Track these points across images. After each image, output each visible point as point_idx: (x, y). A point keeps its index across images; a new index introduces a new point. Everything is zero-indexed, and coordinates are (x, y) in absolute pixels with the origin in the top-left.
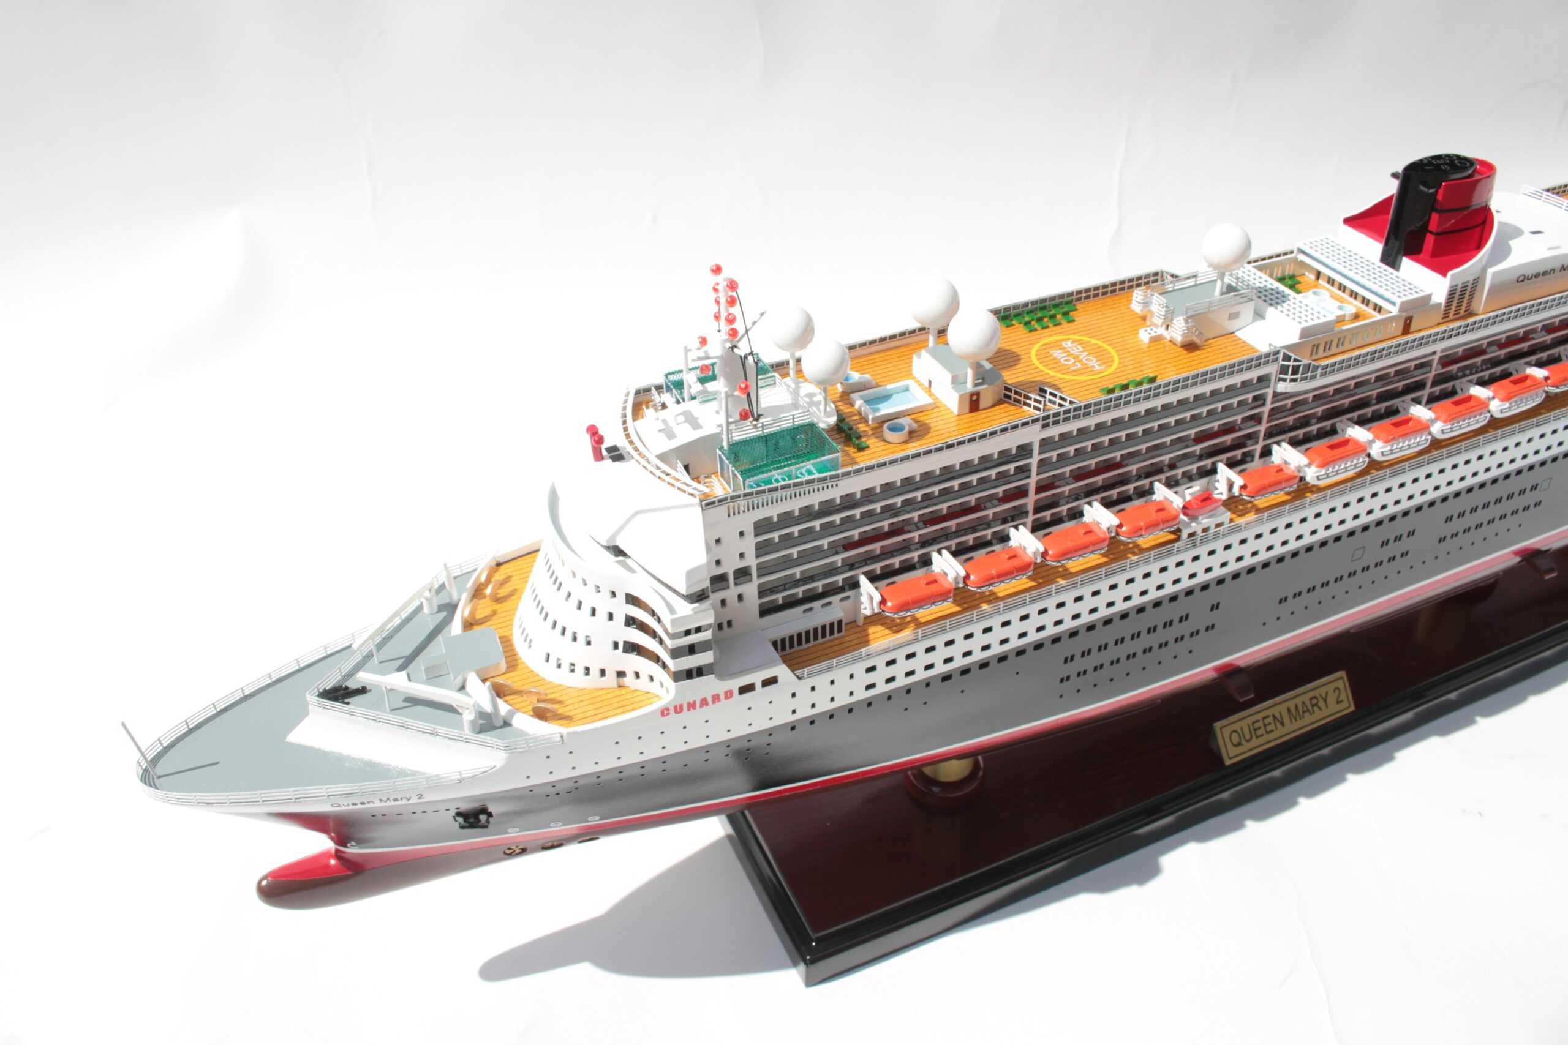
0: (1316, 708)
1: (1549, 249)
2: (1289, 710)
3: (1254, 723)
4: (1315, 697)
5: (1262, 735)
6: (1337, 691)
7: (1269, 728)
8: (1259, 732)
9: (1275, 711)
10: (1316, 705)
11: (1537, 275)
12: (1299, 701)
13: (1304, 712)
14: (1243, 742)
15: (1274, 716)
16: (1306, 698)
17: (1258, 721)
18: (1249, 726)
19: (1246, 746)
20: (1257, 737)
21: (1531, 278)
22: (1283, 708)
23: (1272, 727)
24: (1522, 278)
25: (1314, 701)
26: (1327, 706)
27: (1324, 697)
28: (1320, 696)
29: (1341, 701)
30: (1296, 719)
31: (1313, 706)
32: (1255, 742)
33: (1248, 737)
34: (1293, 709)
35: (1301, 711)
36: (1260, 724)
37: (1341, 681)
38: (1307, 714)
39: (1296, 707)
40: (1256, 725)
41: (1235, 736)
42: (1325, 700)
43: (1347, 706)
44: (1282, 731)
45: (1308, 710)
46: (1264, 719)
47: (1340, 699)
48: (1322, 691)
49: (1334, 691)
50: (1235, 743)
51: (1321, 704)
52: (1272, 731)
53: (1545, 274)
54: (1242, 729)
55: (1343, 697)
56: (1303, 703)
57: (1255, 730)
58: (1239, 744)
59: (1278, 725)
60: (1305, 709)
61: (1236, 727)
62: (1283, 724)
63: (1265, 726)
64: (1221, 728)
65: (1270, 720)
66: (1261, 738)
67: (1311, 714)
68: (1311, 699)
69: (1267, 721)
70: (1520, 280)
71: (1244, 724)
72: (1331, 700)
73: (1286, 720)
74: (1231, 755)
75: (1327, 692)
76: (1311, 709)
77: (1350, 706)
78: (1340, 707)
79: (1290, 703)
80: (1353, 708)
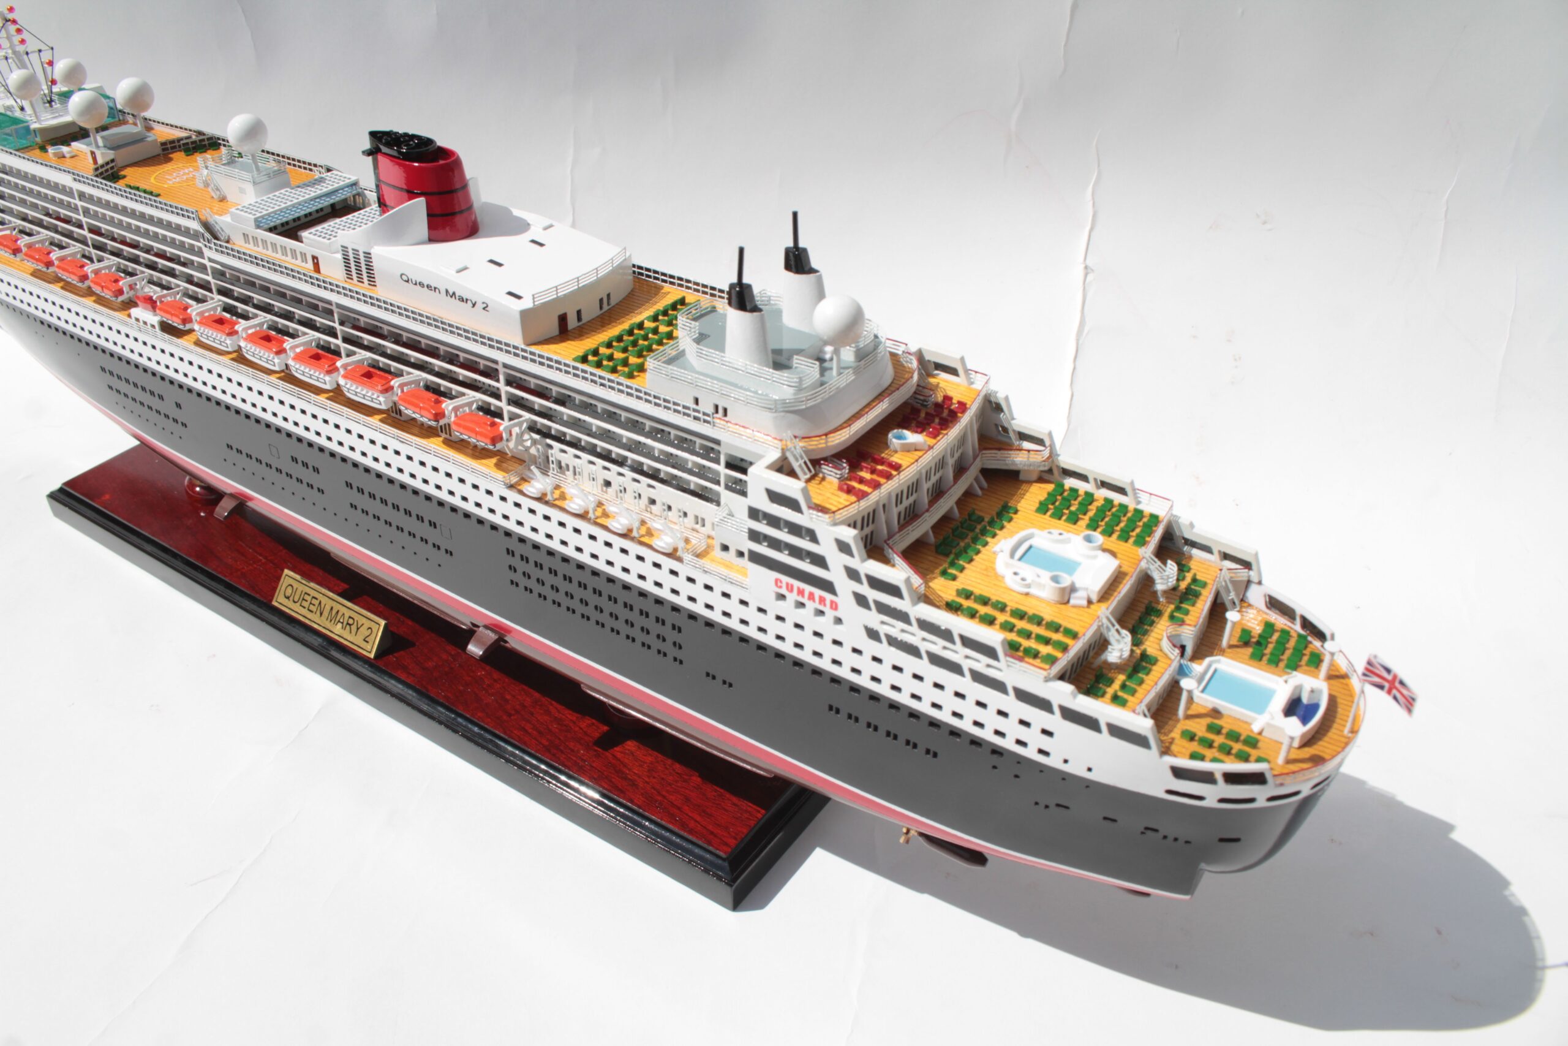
0: (348, 626)
2: (332, 608)
3: (306, 593)
4: (354, 619)
5: (304, 608)
6: (370, 630)
7: (312, 607)
8: (305, 604)
9: (324, 600)
10: (350, 625)
12: (343, 610)
13: (339, 621)
14: (291, 598)
15: (320, 603)
16: (348, 613)
17: (309, 595)
18: (303, 592)
19: (290, 604)
20: (301, 605)
21: (415, 284)
22: (330, 603)
23: (314, 609)
24: (406, 278)
25: (351, 621)
26: (356, 634)
27: (360, 624)
28: (358, 621)
29: (367, 642)
30: (331, 621)
31: (348, 624)
32: (296, 607)
33: (296, 600)
34: (334, 612)
35: (337, 619)
36: (308, 598)
37: (379, 626)
38: (340, 625)
39: (338, 612)
40: (307, 597)
41: (289, 590)
42: (358, 629)
43: (370, 650)
44: (317, 617)
45: (342, 623)
46: (314, 597)
47: (367, 639)
48: (362, 620)
49: (368, 629)
50: (288, 595)
51: (354, 628)
52: (311, 611)
54: (297, 589)
55: (372, 639)
56: (344, 614)
57: (303, 599)
58: (288, 598)
59: (318, 613)
60: (341, 621)
61: (296, 585)
62: (321, 614)
63: (311, 603)
64: (287, 575)
65: (316, 602)
66: (301, 608)
67: (343, 628)
68: (350, 617)
69: (314, 601)
70: (404, 277)
71: (301, 588)
72: (364, 631)
73: (326, 613)
74: (279, 600)
75: (363, 624)
76: (345, 623)
77: (370, 652)
78: (363, 645)
79: (334, 604)
80: (372, 656)
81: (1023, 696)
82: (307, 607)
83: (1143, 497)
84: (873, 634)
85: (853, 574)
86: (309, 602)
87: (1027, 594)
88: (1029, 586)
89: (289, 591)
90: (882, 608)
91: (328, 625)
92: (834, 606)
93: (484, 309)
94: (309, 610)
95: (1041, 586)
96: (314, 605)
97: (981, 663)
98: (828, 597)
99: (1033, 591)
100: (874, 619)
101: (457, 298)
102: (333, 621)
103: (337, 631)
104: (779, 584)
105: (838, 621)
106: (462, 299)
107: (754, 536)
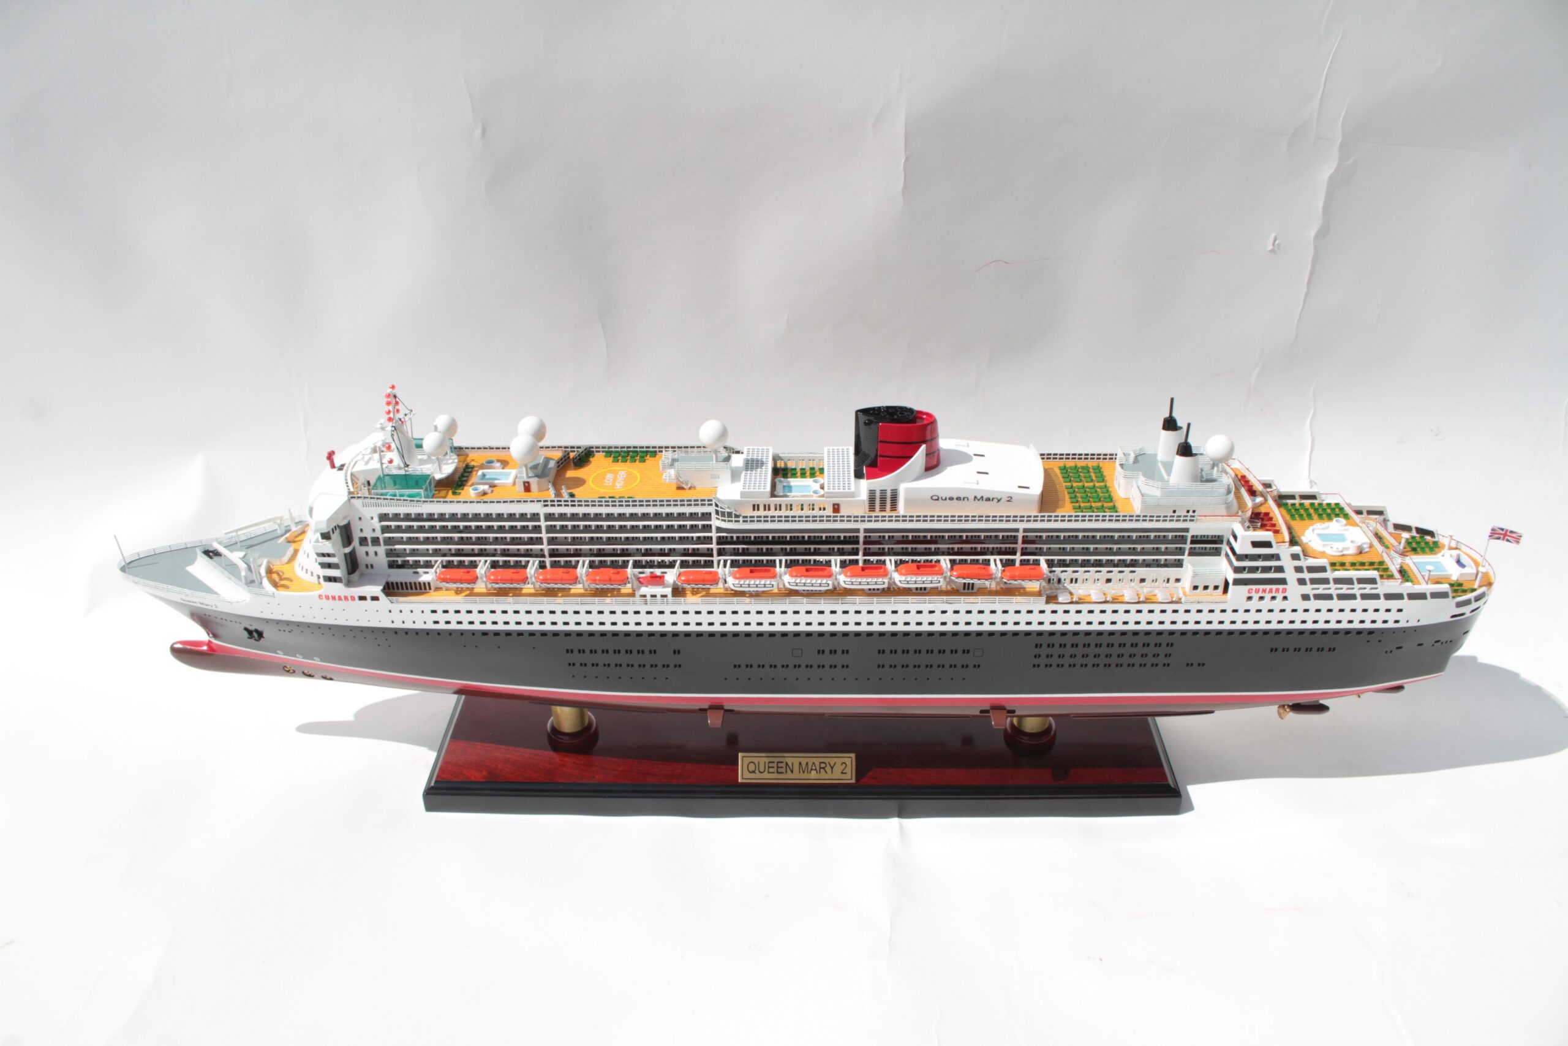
0: (822, 770)
1: (965, 483)
2: (800, 763)
3: (769, 762)
4: (825, 763)
5: (773, 773)
6: (844, 766)
7: (780, 770)
8: (771, 770)
9: (789, 761)
10: (823, 768)
11: (951, 499)
12: (810, 761)
13: (812, 769)
14: (757, 771)
15: (787, 764)
16: (817, 761)
17: (773, 762)
18: (765, 763)
19: (758, 775)
20: (769, 772)
21: (946, 499)
22: (796, 761)
23: (783, 770)
24: (936, 498)
25: (823, 765)
26: (832, 772)
27: (832, 765)
28: (829, 763)
29: (846, 773)
30: (804, 772)
31: (821, 768)
32: (766, 775)
33: (762, 769)
34: (804, 765)
35: (809, 769)
36: (774, 765)
37: (850, 759)
38: (813, 772)
39: (807, 763)
40: (771, 765)
41: (752, 765)
42: (832, 768)
43: (849, 778)
44: (789, 775)
45: (816, 769)
46: (778, 763)
47: (844, 772)
48: (832, 761)
49: (842, 764)
50: (751, 770)
51: (828, 768)
52: (782, 773)
53: (958, 499)
54: (759, 763)
55: (848, 770)
56: (814, 763)
58: (754, 772)
59: (789, 771)
60: (814, 768)
61: (756, 760)
62: (792, 771)
63: (778, 767)
64: (743, 758)
65: (784, 765)
66: (770, 774)
67: (817, 772)
68: (820, 763)
69: (780, 765)
70: (934, 498)
71: (762, 761)
72: (838, 769)
73: (796, 769)
74: (744, 777)
75: (835, 763)
76: (818, 769)
77: (851, 779)
78: (843, 776)
79: (801, 760)
80: (853, 781)
81: (1389, 597)
82: (776, 772)
83: (1323, 497)
84: (1306, 597)
85: (1299, 569)
86: (776, 767)
87: (1343, 555)
88: (1342, 551)
89: (752, 767)
90: (1314, 581)
91: (802, 776)
92: (1284, 591)
93: (1008, 501)
94: (778, 772)
95: (1348, 549)
96: (782, 767)
97: (1368, 589)
98: (1281, 587)
99: (1345, 552)
100: (1308, 589)
101: (984, 499)
102: (806, 772)
103: (813, 777)
104: (1251, 591)
105: (1285, 598)
106: (988, 499)
107: (1237, 570)
